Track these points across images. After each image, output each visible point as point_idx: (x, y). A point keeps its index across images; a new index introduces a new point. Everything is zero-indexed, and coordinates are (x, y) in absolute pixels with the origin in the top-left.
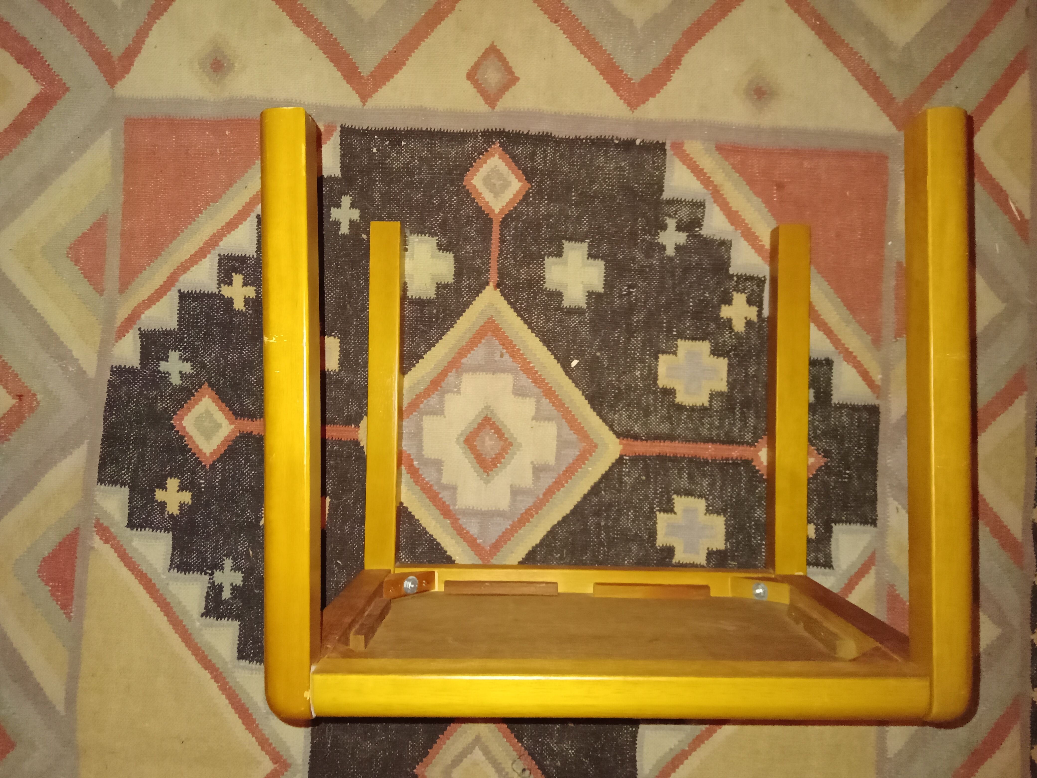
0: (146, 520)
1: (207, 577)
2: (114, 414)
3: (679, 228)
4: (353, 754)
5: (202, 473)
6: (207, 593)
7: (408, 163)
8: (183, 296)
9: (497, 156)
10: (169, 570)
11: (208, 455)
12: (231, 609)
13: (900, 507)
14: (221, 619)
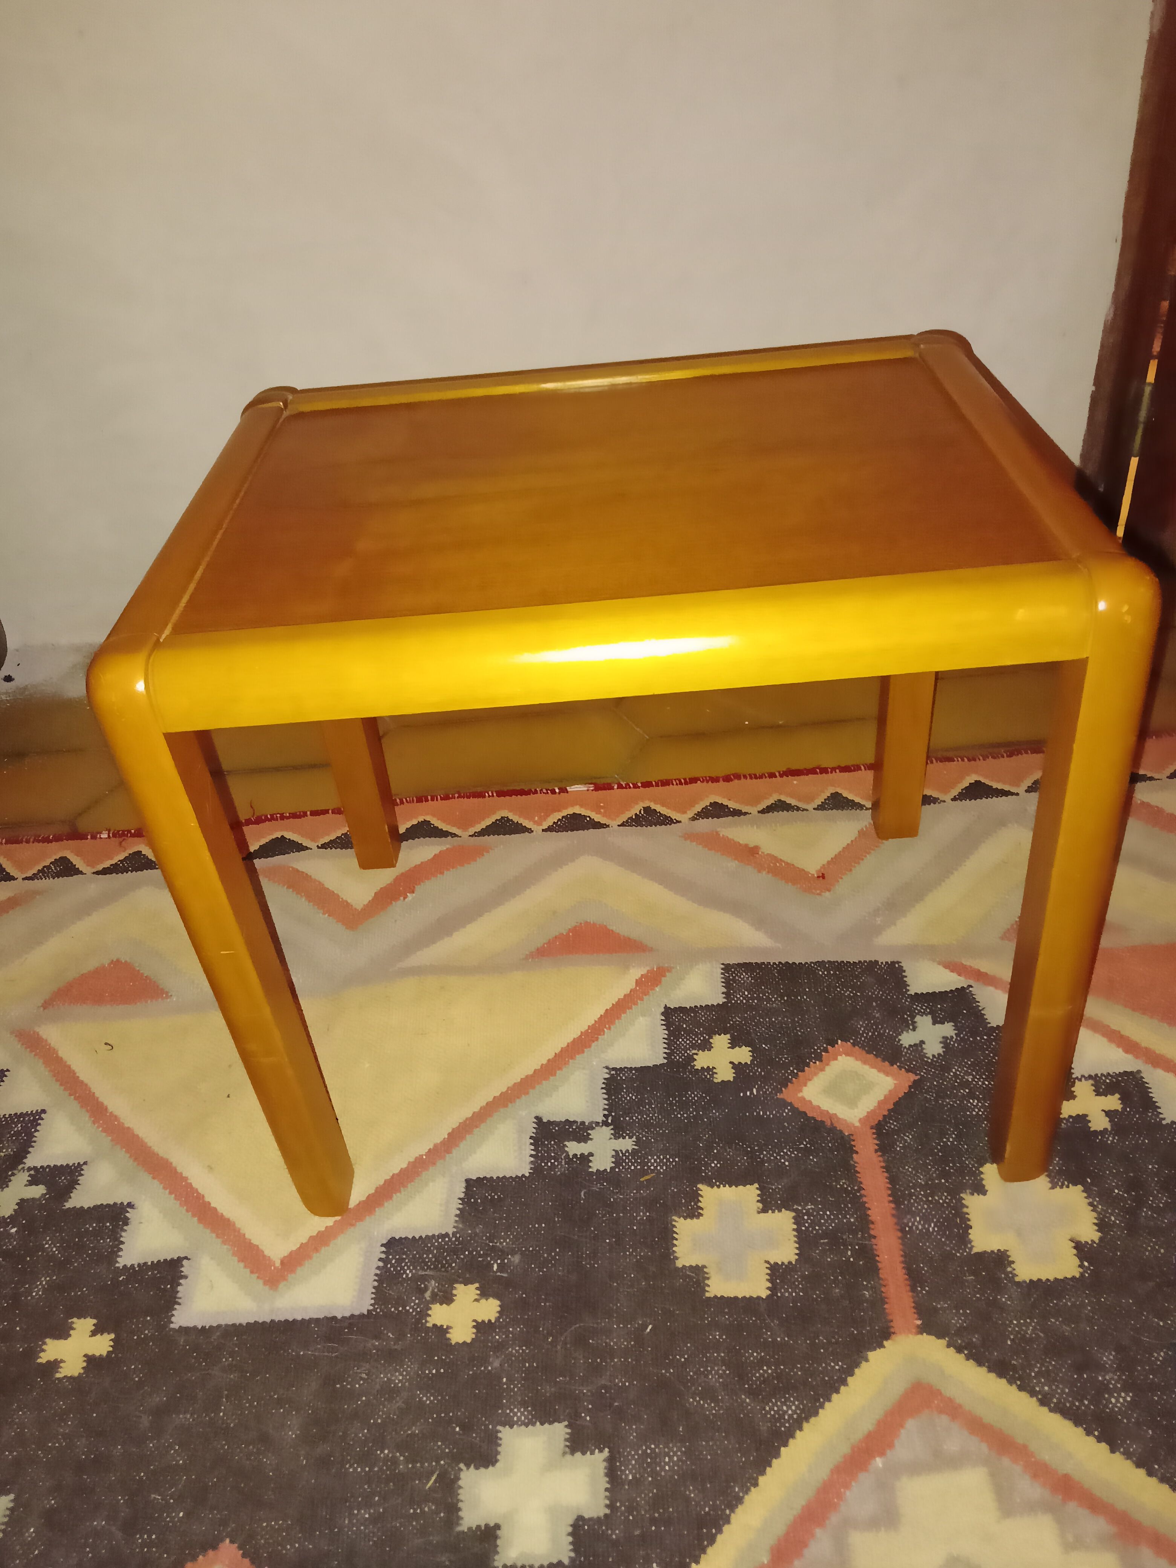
1: (600, 1118)
2: (829, 973)
4: (280, 1402)
5: (769, 1090)
6: (575, 1122)
10: (607, 1068)
11: (800, 1095)
12: (550, 1158)
14: (531, 1144)
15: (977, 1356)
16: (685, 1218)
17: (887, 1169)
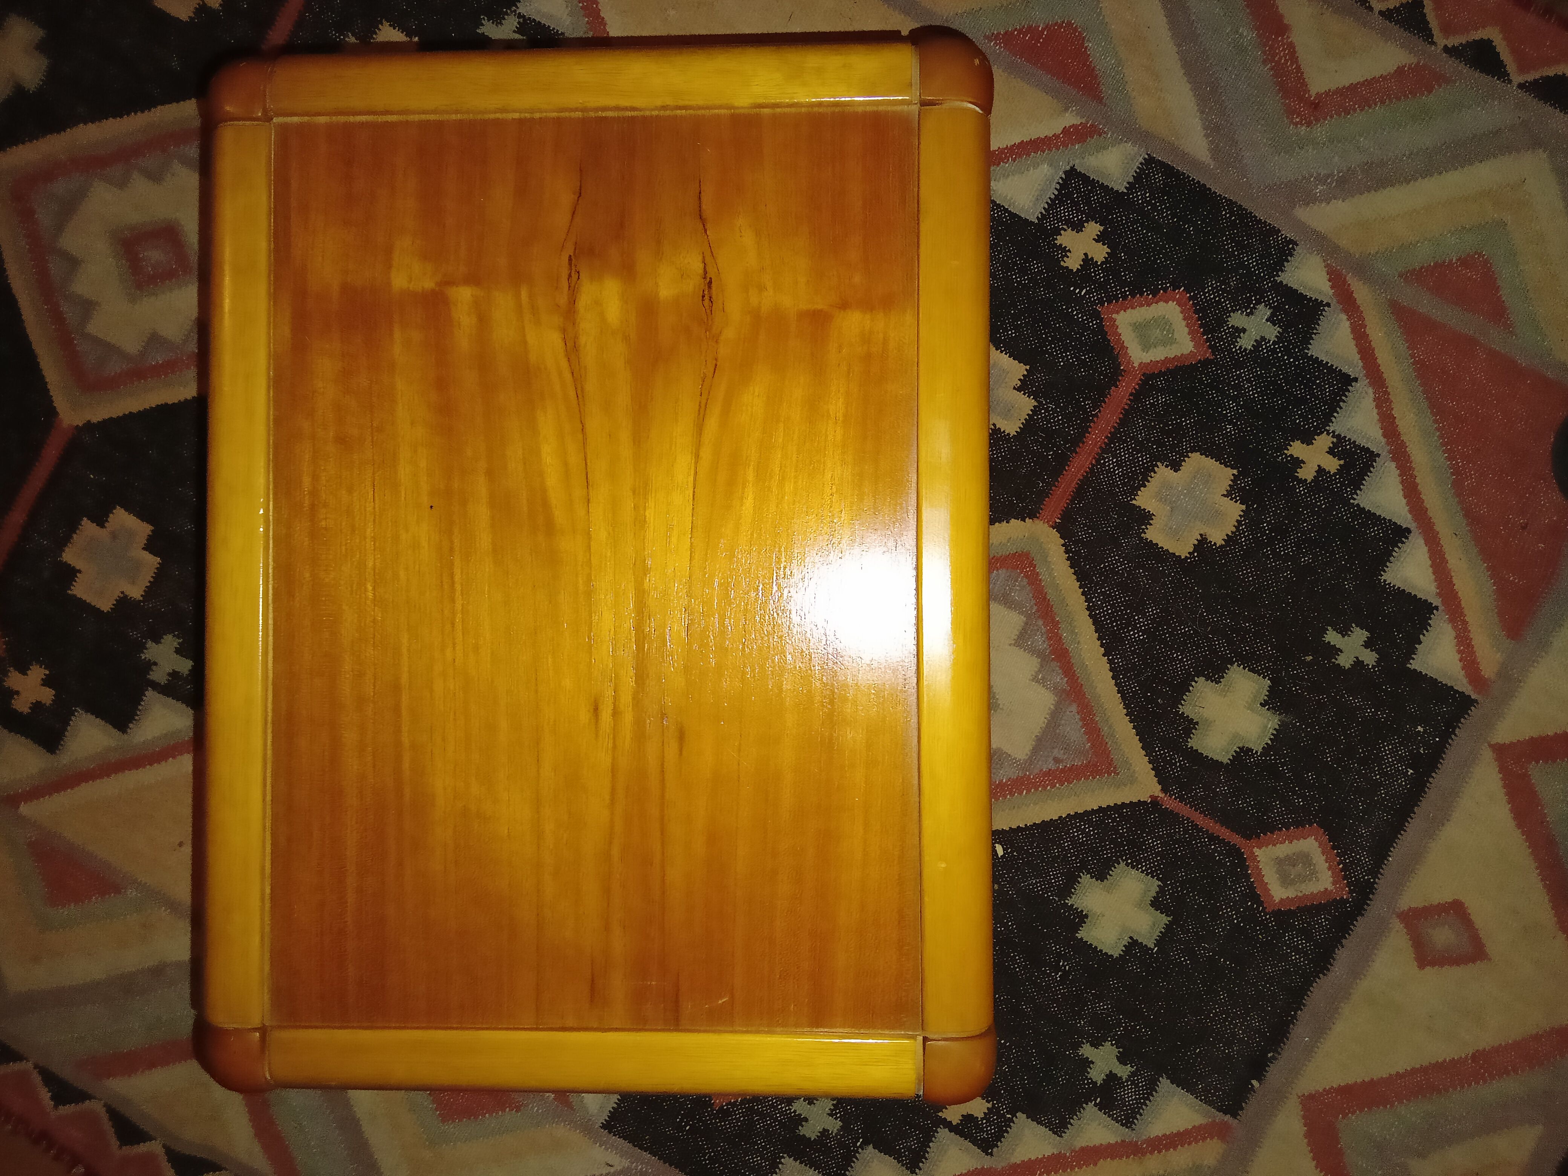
0: (1069, 195)
2: (1230, 217)
3: (1111, 1077)
5: (1095, 297)
7: (1380, 765)
8: (1347, 381)
9: (1330, 887)
13: (612, 1170)
15: (1074, 562)
17: (1126, 413)
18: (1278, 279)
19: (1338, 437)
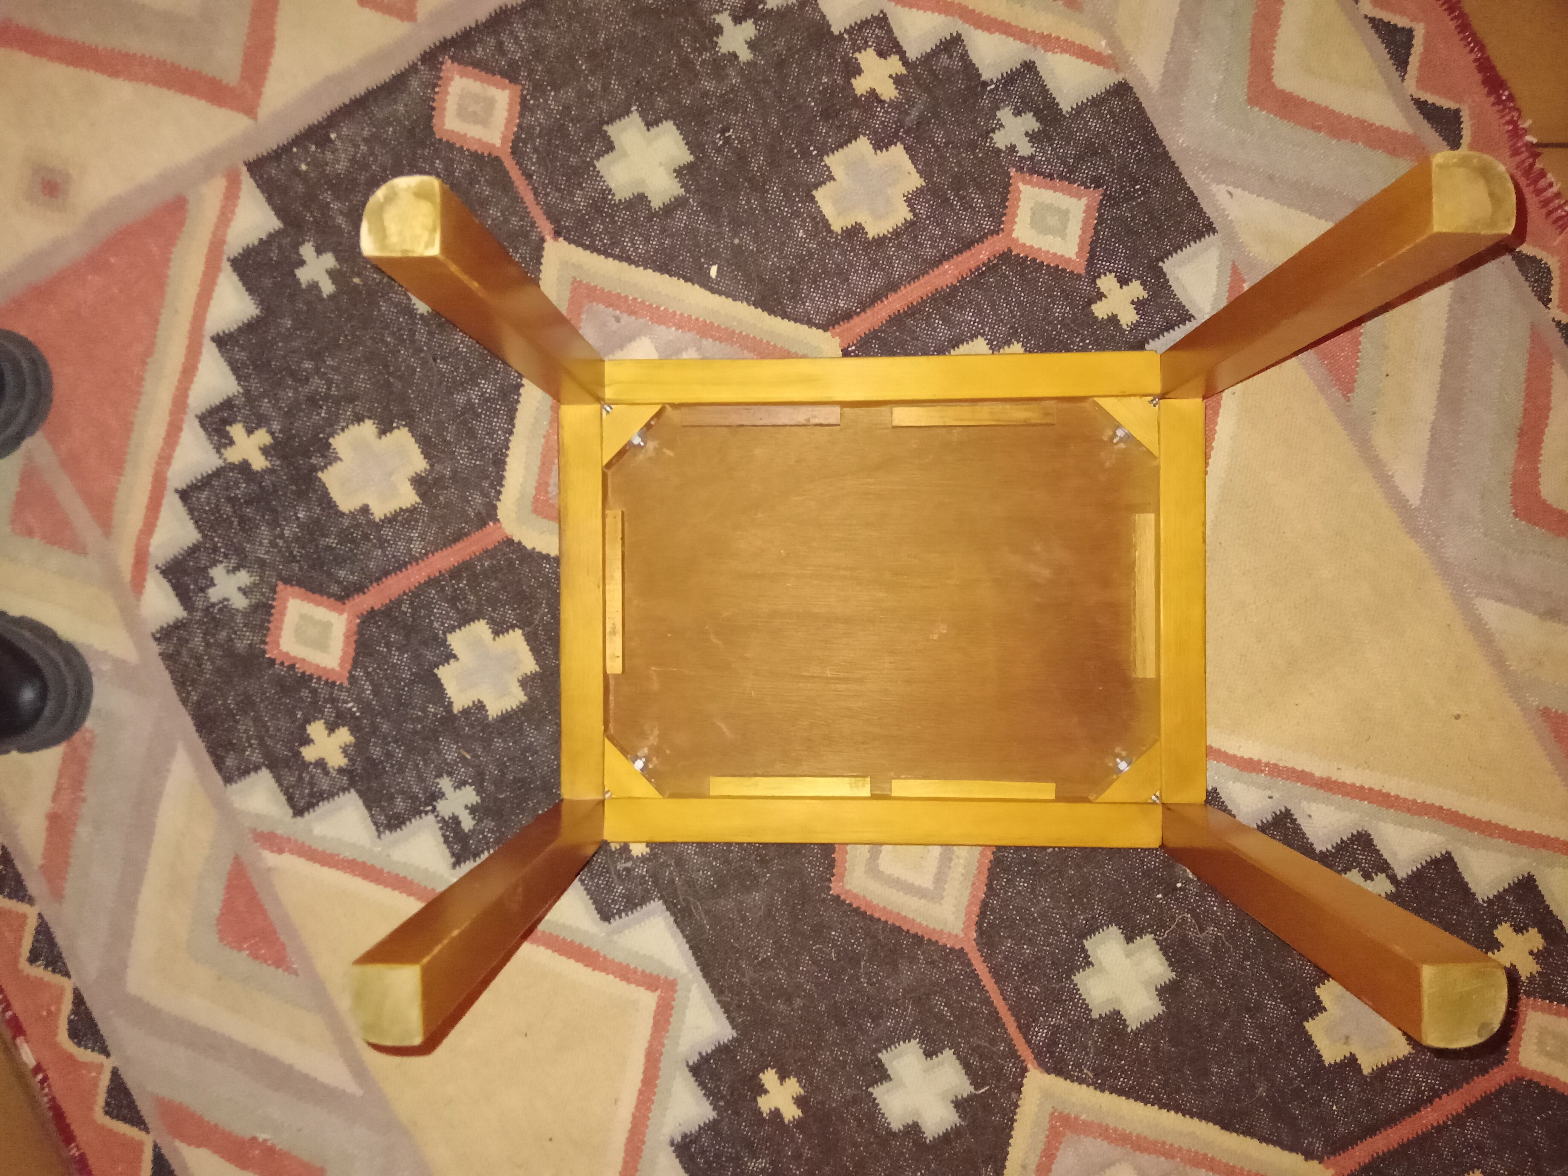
0: (312, 795)
1: (431, 817)
2: (192, 691)
3: (738, 20)
4: (744, 919)
5: (344, 695)
6: (443, 835)
7: (354, 156)
8: (184, 495)
9: (457, 78)
10: (379, 836)
11: (338, 669)
12: (485, 837)
13: (1230, 188)
14: (479, 857)
15: (499, 480)
16: (487, 711)
17: (378, 580)
18: (184, 614)
19: (218, 451)
